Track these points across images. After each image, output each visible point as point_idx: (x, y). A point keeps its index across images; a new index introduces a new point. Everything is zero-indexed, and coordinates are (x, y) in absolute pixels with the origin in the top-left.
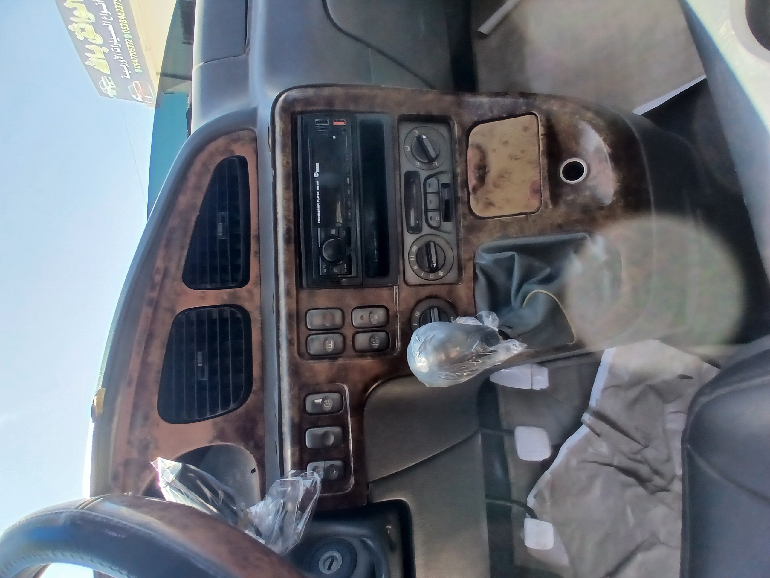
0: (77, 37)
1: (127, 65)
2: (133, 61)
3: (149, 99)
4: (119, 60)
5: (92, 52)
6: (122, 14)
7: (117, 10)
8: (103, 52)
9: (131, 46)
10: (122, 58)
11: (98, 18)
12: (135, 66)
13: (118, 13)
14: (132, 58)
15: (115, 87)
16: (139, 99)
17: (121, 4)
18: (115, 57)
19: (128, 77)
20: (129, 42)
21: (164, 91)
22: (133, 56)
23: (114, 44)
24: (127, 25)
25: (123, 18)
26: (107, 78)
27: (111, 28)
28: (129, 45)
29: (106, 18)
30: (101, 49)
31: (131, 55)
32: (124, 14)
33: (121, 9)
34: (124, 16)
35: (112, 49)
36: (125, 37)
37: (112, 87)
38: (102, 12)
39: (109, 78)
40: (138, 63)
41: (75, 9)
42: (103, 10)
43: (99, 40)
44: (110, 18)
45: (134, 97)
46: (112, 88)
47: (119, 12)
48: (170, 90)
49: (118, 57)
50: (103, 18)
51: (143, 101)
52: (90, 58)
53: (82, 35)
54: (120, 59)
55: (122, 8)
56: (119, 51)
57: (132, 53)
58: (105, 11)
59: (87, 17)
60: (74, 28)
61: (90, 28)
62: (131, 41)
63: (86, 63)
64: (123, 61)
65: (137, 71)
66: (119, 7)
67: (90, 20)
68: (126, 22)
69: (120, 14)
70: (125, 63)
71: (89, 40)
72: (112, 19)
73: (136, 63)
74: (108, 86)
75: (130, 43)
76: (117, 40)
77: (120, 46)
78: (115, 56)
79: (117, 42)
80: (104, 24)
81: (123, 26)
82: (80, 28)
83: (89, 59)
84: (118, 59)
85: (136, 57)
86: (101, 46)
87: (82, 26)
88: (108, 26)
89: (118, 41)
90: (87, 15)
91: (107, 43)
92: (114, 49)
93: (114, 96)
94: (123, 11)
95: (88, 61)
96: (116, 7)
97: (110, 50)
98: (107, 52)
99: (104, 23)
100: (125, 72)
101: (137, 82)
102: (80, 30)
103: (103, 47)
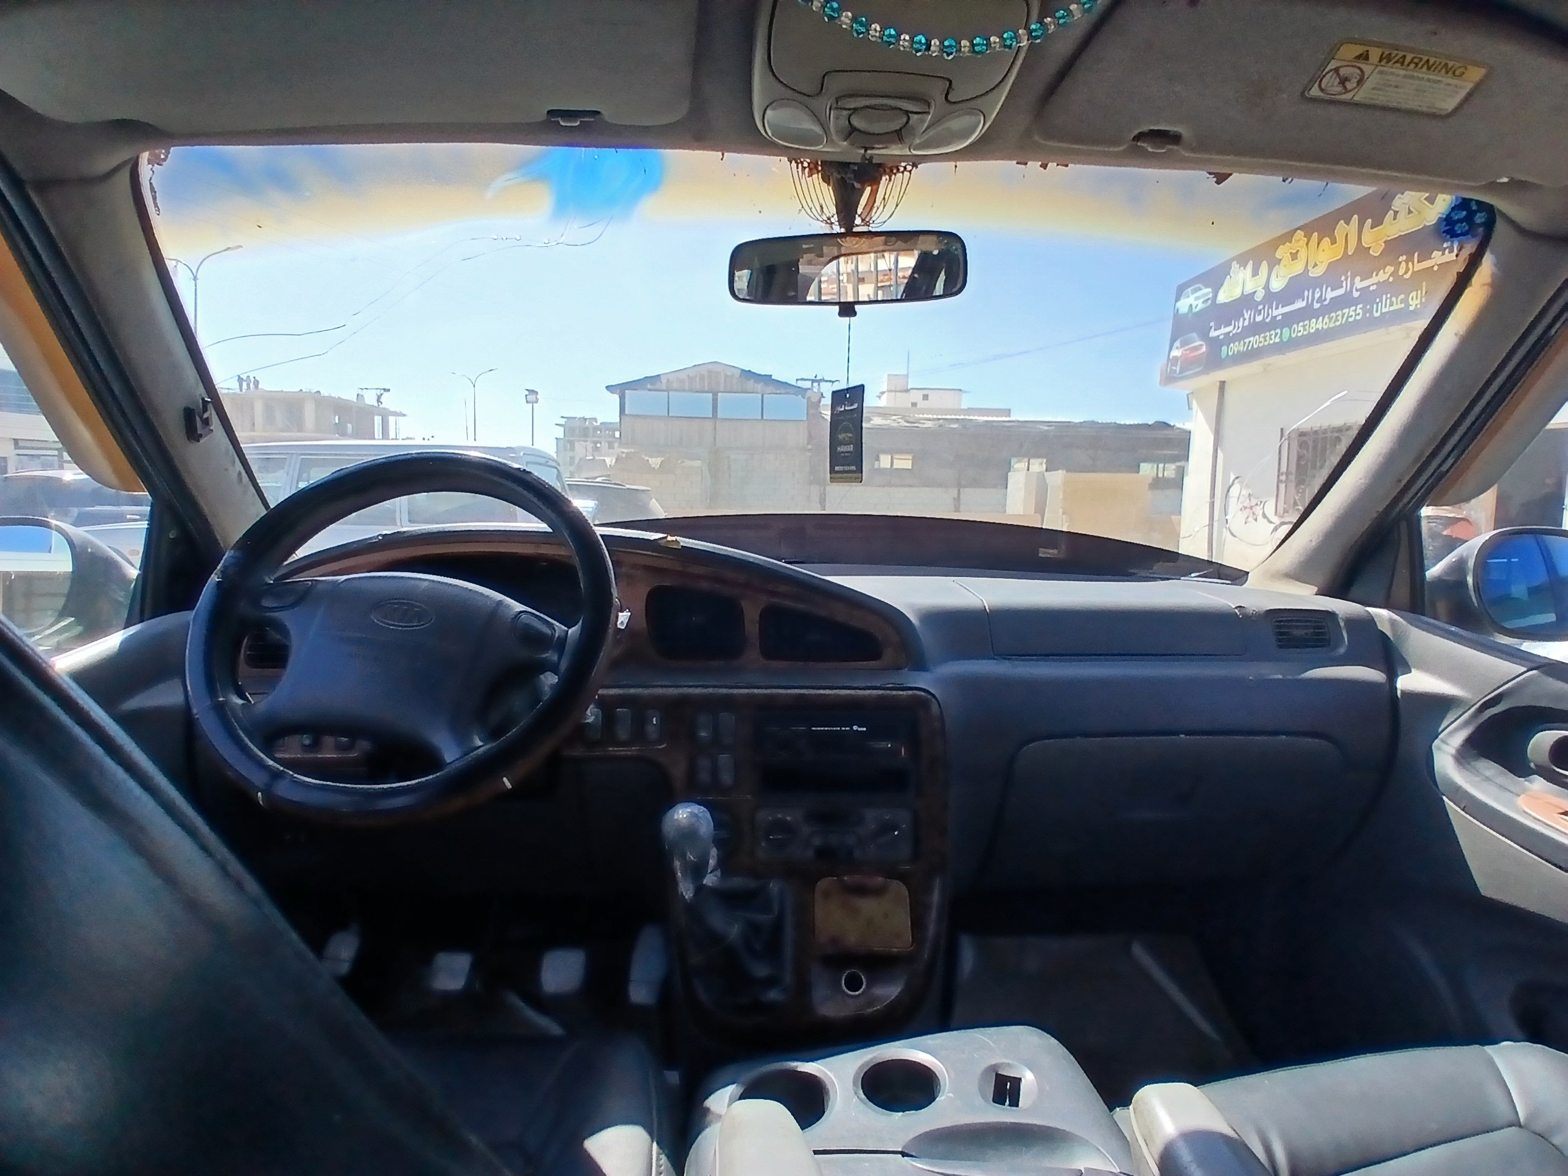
0: (1281, 246)
1: (1234, 332)
2: (1242, 342)
3: (1174, 368)
4: (1242, 319)
5: (1255, 273)
6: (1326, 323)
7: (1333, 314)
8: (1255, 292)
9: (1268, 338)
10: (1246, 323)
11: (1317, 283)
12: (1232, 345)
13: (1327, 316)
14: (1247, 340)
15: (1194, 310)
16: (1176, 353)
17: (1343, 322)
18: (1247, 312)
19: (1213, 334)
20: (1275, 337)
21: (1192, 393)
22: (1250, 342)
23: (1270, 310)
24: (1305, 333)
25: (1319, 326)
26: (1209, 299)
27: (1300, 304)
28: (1271, 335)
29: (1317, 296)
30: (1260, 288)
31: (1252, 339)
32: (1325, 327)
33: (1334, 322)
34: (1322, 328)
35: (1261, 307)
36: (1284, 330)
37: (1194, 307)
38: (1329, 289)
39: (1210, 302)
40: (1238, 351)
41: (1334, 241)
42: (1332, 290)
43: (1277, 285)
44: (1317, 302)
45: (1177, 344)
46: (1191, 305)
47: (1330, 319)
48: (1195, 404)
49: (1246, 316)
50: (1318, 290)
51: (1171, 357)
52: (1244, 269)
53: (1285, 255)
54: (1245, 319)
55: (1338, 323)
56: (1259, 318)
57: (1255, 341)
58: (1331, 294)
59: (1318, 263)
60: (1299, 241)
61: (1298, 268)
62: (1277, 340)
63: (1235, 262)
64: (1241, 325)
65: (1224, 348)
66: (1340, 318)
67: (1313, 267)
68: (1312, 331)
69: (1326, 320)
70: (1238, 328)
71: (1277, 266)
72: (1316, 306)
73: (1236, 347)
74: (1195, 300)
75: (1273, 337)
76: (1279, 315)
77: (1268, 320)
78: (1249, 312)
79: (1274, 315)
80: (1306, 293)
81: (1304, 326)
82: (1298, 251)
83: (1242, 268)
84: (1243, 315)
85: (1250, 348)
86: (1267, 287)
87: (1302, 255)
88: (1303, 300)
89: (1276, 317)
90: (1322, 262)
91: (1271, 298)
92: (1261, 310)
93: (1178, 310)
94: (1332, 325)
95: (1238, 265)
96: (1339, 313)
97: (1259, 303)
98: (1256, 299)
99: (1308, 292)
100: (1220, 328)
101: (1204, 349)
102: (1294, 251)
103: (1263, 291)
